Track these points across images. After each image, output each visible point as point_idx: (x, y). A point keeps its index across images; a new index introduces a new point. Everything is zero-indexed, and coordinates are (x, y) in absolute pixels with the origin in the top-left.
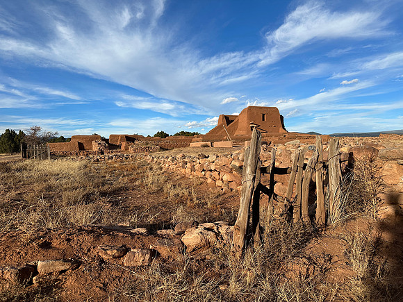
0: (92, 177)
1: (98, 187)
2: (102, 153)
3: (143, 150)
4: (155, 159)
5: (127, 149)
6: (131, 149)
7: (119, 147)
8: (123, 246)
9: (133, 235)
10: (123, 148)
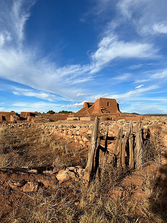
0: (9, 137)
1: (12, 143)
2: (16, 123)
3: (40, 121)
4: (46, 127)
5: (30, 120)
6: (33, 121)
7: (26, 119)
8: (23, 180)
9: (29, 174)
10: (28, 120)
